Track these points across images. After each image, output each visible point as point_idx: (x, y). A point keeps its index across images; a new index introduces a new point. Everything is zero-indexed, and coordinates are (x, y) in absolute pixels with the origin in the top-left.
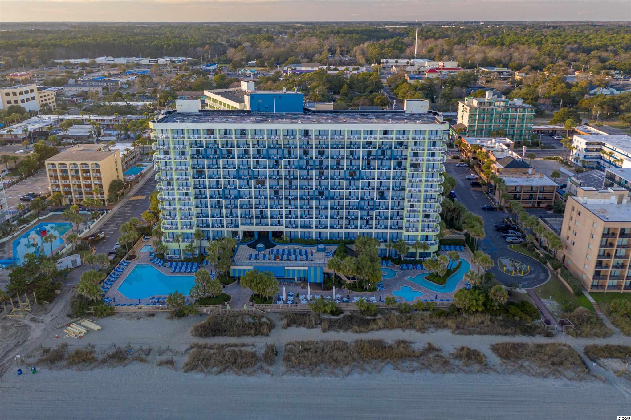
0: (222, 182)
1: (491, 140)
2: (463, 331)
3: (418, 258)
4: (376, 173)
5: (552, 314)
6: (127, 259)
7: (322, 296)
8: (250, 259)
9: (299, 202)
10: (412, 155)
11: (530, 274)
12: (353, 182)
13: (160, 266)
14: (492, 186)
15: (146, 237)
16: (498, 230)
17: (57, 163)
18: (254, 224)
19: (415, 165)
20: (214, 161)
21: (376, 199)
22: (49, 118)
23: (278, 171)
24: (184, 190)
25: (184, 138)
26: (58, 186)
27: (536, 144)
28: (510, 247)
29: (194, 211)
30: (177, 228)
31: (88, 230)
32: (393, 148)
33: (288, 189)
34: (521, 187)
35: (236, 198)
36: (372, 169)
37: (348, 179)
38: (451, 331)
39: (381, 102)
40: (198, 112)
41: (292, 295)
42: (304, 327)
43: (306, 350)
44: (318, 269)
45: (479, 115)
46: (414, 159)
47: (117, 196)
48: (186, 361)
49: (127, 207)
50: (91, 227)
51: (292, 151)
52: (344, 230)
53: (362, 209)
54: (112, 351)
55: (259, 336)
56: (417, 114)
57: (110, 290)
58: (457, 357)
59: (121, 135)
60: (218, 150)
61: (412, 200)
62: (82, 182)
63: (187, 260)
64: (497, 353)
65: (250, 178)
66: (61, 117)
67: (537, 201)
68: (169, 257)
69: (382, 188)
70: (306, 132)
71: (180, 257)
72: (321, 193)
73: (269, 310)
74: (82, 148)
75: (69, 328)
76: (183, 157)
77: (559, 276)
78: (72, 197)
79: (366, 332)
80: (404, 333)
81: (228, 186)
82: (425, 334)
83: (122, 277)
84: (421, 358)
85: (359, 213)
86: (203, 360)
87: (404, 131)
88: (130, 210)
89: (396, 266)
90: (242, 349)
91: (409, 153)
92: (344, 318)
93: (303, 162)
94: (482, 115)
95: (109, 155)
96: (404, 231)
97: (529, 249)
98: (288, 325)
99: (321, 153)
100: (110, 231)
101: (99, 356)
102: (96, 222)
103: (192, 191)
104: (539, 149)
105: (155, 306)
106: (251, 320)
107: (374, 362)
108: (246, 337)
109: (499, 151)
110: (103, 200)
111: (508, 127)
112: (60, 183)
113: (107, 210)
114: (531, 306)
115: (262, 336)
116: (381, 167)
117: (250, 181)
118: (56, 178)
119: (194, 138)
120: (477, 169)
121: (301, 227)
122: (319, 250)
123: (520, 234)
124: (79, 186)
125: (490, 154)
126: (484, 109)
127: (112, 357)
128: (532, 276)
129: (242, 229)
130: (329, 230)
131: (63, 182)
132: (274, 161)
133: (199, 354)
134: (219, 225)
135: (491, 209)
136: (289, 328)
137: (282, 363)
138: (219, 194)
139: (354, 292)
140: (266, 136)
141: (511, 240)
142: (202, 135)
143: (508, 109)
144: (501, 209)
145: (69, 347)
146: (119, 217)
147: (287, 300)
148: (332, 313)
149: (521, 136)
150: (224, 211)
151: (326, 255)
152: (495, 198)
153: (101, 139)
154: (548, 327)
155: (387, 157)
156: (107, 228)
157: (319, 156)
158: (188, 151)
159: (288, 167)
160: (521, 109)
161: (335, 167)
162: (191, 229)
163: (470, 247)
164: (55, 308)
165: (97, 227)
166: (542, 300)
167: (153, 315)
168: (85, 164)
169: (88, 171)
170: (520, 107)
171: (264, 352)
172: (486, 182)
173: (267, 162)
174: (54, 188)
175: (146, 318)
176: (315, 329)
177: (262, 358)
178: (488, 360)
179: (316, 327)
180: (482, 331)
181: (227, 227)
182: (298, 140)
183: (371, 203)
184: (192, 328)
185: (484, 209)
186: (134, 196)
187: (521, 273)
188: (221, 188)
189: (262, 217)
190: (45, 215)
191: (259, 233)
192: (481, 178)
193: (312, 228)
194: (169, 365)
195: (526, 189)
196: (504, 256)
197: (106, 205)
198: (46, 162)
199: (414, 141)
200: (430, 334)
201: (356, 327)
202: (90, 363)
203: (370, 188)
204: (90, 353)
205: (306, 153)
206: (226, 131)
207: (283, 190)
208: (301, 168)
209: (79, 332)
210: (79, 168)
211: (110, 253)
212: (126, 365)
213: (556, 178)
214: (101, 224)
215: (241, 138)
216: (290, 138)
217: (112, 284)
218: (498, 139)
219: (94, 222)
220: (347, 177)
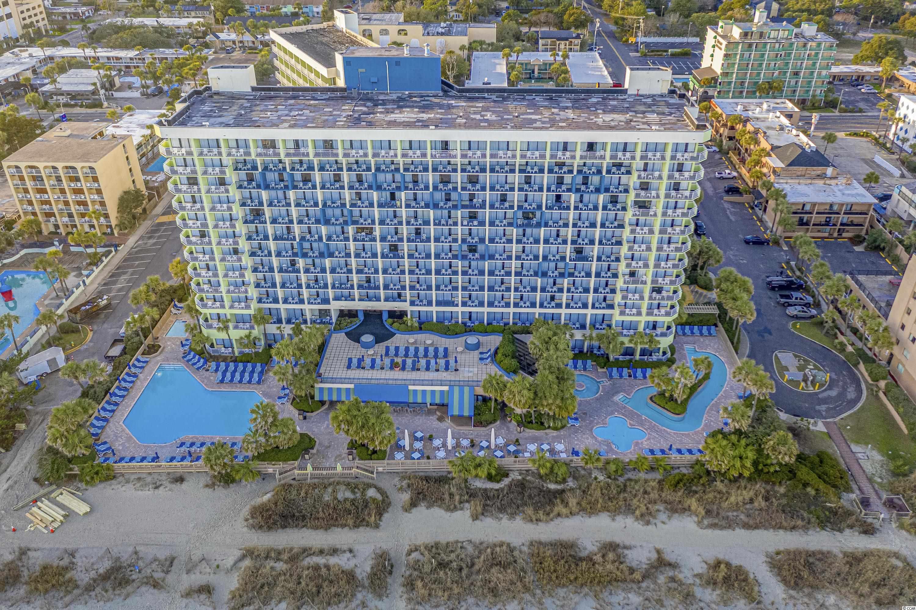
0: (297, 229)
1: (760, 105)
2: (716, 521)
3: (638, 357)
4: (572, 215)
5: (870, 480)
6: (143, 354)
7: (472, 441)
8: (349, 367)
9: (433, 263)
10: (638, 186)
11: (830, 388)
12: (528, 231)
13: (198, 369)
14: (762, 196)
15: (179, 305)
16: (773, 289)
17: (22, 165)
18: (357, 297)
19: (642, 205)
20: (280, 194)
21: (570, 260)
22: (31, 56)
23: (395, 211)
24: (228, 244)
25: (220, 154)
26: (30, 203)
27: (831, 105)
28: (794, 325)
29: (250, 277)
30: (223, 307)
31: (82, 288)
32: (604, 173)
33: (413, 241)
34: (814, 205)
35: (322, 255)
36: (564, 209)
37: (520, 226)
38: (696, 519)
39: (575, 20)
40: (250, 90)
41: (421, 439)
42: (440, 506)
43: (442, 565)
44: (466, 389)
45: (742, 55)
46: (643, 193)
47: (134, 217)
48: (233, 589)
49: (149, 238)
50: (88, 281)
51: (420, 178)
52: (512, 310)
53: (544, 274)
54: (104, 566)
55: (361, 529)
56: (649, 96)
57: (111, 424)
58: (708, 583)
59: (148, 87)
60: (285, 175)
61: (634, 263)
62: (70, 197)
63: (245, 359)
64: (779, 575)
65: (346, 223)
66: (49, 52)
67: (838, 227)
68: (213, 351)
69: (580, 241)
70: (445, 145)
71: (233, 352)
72: (473, 249)
73: (380, 469)
74: (68, 132)
75: (35, 509)
76: (222, 188)
77: (881, 395)
78: (56, 221)
79: (547, 522)
80: (614, 525)
81: (308, 236)
82: (650, 527)
83: (133, 392)
84: (644, 585)
85: (539, 282)
86: (262, 587)
87: (626, 144)
88: (154, 244)
89: (600, 370)
90: (333, 561)
91: (633, 180)
92: (510, 486)
93: (439, 196)
94: (747, 54)
95: (113, 148)
96: (616, 312)
97: (827, 332)
98: (413, 504)
99: (473, 181)
100: (120, 290)
101: (82, 576)
102: (97, 271)
103: (244, 245)
104: (837, 113)
105: (184, 463)
106: (349, 495)
107: (561, 592)
108: (339, 529)
109: (774, 129)
110: (110, 227)
111: (788, 75)
112: (33, 199)
113: (116, 246)
114: (835, 465)
115: (368, 529)
116: (581, 205)
117: (345, 227)
118: (26, 191)
119: (239, 154)
120: (735, 159)
121: (439, 303)
122: (469, 348)
123: (810, 299)
124: (66, 203)
125: (760, 136)
126: (750, 45)
127: (105, 577)
128: (833, 393)
129: (335, 306)
130: (486, 310)
131: (38, 196)
132: (388, 194)
133: (255, 572)
134: (296, 299)
135: (759, 242)
136: (414, 510)
137: (400, 592)
138: (293, 248)
139: (527, 430)
140: (370, 152)
141: (795, 313)
142: (253, 150)
143: (792, 44)
144: (777, 243)
145: (29, 553)
146: (137, 259)
147: (412, 450)
148: (490, 478)
149: (808, 91)
150: (303, 278)
151: (481, 359)
152: (765, 217)
153: (117, 95)
154: (866, 514)
155: (592, 188)
156: (115, 283)
157: (469, 186)
158: (231, 176)
159: (413, 204)
160: (814, 44)
161: (497, 205)
162: (248, 307)
163: (727, 331)
164: (15, 463)
165: (99, 280)
166: (855, 448)
167: (180, 480)
168: (72, 168)
169: (77, 179)
170: (812, 39)
171: (368, 569)
172: (751, 185)
173: (375, 195)
174: (25, 206)
175: (170, 486)
176: (459, 513)
177: (367, 583)
178: (764, 590)
179: (462, 509)
180: (751, 522)
181: (309, 303)
182: (429, 158)
183: (561, 265)
184: (246, 511)
185: (747, 242)
186: (163, 214)
187: (814, 387)
188: (294, 239)
189: (370, 288)
190: (14, 255)
191: (368, 314)
192: (740, 176)
193: (457, 305)
194: (203, 597)
195: (822, 209)
196: (784, 347)
197: (116, 235)
198: (5, 164)
199: (643, 162)
200: (660, 525)
201: (530, 511)
202: (68, 592)
203: (560, 240)
204: (66, 569)
205: (445, 181)
206: (297, 143)
207: (405, 243)
208: (436, 206)
209: (51, 519)
210: (61, 173)
211: (116, 342)
212: (127, 596)
213: (873, 184)
214: (105, 274)
215: (325, 155)
216: (415, 156)
217: (113, 411)
218: (772, 102)
219: (93, 271)
220: (520, 222)
